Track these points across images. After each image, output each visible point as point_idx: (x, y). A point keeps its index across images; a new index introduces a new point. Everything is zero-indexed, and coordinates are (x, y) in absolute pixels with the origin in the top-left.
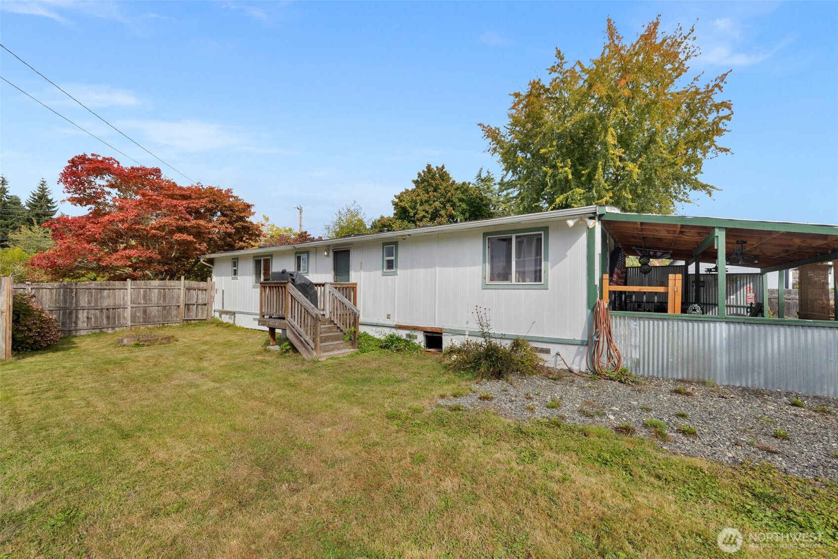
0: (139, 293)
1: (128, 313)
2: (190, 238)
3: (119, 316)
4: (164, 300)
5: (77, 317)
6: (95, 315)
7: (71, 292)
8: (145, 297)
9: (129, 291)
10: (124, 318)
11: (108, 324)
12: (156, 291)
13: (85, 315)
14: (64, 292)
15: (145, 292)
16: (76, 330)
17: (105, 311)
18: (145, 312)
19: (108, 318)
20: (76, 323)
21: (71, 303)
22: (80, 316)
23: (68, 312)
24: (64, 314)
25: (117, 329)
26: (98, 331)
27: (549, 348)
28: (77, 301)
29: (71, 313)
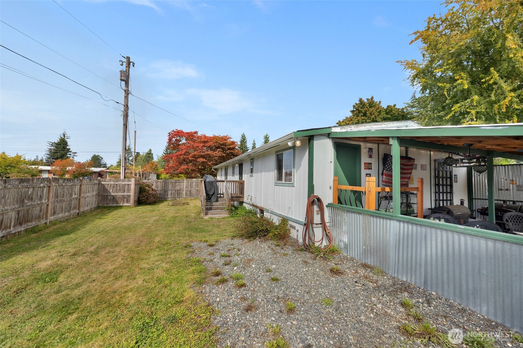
0: (188, 184)
1: (184, 193)
2: (204, 160)
3: (181, 193)
4: (198, 187)
5: (168, 193)
6: (173, 192)
7: (166, 183)
8: (190, 186)
9: (185, 183)
10: (183, 194)
11: (178, 196)
12: (195, 183)
13: (170, 192)
14: (165, 183)
15: (191, 184)
16: (167, 198)
17: (177, 191)
18: (190, 192)
19: (178, 194)
20: (167, 195)
21: (166, 188)
22: (169, 193)
23: (165, 191)
24: (164, 191)
25: (180, 198)
26: (174, 199)
27: (295, 225)
28: (168, 187)
29: (166, 191)
